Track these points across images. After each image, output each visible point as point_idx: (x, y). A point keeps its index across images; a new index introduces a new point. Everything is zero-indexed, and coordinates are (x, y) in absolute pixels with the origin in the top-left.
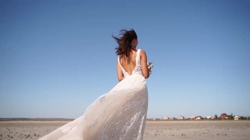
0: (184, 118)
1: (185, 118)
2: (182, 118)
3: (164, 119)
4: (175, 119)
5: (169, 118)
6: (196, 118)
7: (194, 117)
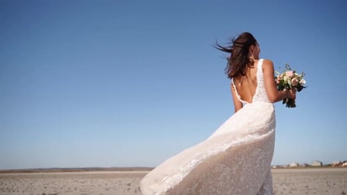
0: (322, 163)
1: (324, 164)
2: (319, 164)
3: (291, 166)
4: (307, 166)
5: (298, 165)
6: (341, 163)
7: (338, 162)
